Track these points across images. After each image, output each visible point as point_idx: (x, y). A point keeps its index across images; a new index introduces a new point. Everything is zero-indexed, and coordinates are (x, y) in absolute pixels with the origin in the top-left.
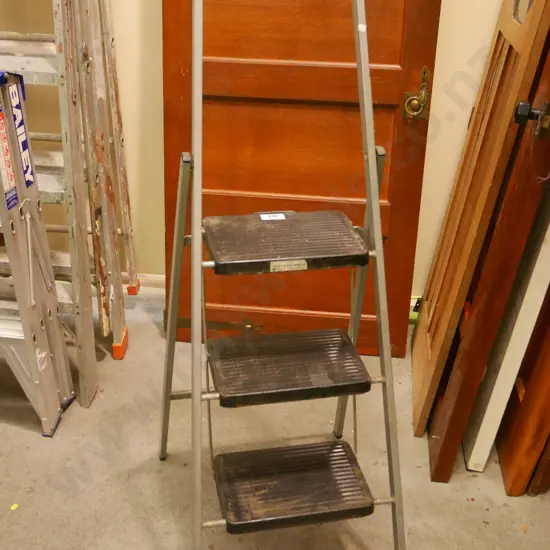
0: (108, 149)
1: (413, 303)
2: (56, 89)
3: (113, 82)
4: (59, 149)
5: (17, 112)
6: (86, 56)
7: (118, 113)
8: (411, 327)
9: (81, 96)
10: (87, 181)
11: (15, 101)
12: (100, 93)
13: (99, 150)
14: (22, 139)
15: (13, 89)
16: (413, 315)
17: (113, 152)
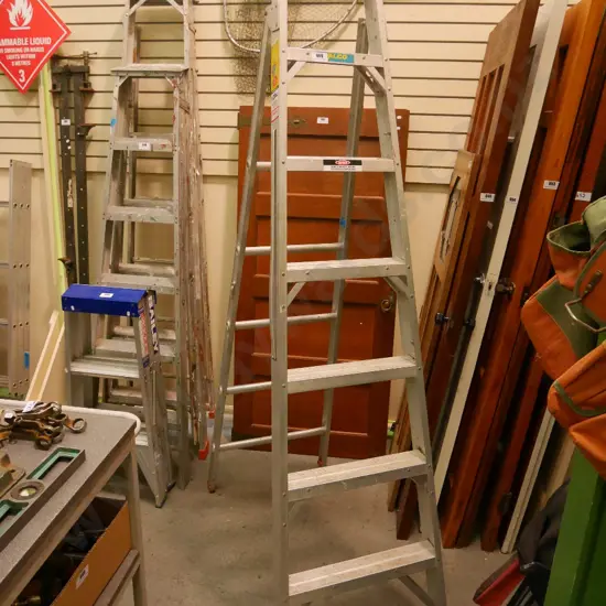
0: (201, 329)
1: (390, 425)
2: (173, 296)
3: (205, 288)
4: (172, 328)
5: (152, 311)
6: (191, 275)
7: (208, 305)
8: (388, 442)
9: (187, 300)
10: (188, 349)
11: (151, 305)
12: (198, 296)
13: (196, 330)
14: (153, 326)
15: (150, 298)
16: (390, 433)
17: (204, 330)
